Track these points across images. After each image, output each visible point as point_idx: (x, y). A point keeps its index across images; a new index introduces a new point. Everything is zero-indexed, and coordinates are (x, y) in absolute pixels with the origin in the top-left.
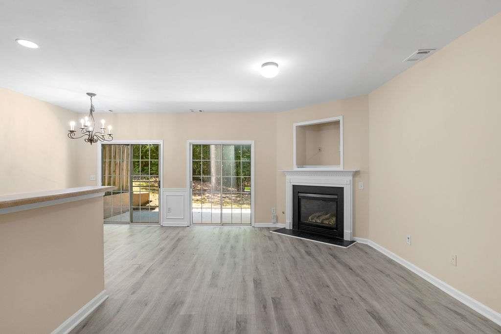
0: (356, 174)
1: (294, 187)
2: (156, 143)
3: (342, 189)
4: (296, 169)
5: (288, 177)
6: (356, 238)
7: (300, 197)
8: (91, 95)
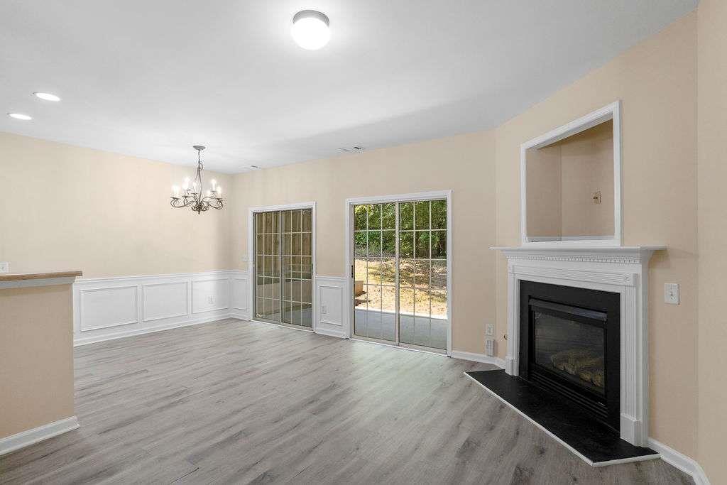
0: (655, 257)
1: (523, 284)
2: (308, 207)
3: (616, 296)
4: (526, 244)
5: (512, 262)
6: (656, 444)
7: (532, 309)
8: (199, 148)
